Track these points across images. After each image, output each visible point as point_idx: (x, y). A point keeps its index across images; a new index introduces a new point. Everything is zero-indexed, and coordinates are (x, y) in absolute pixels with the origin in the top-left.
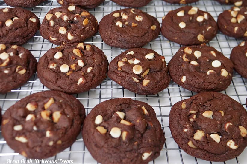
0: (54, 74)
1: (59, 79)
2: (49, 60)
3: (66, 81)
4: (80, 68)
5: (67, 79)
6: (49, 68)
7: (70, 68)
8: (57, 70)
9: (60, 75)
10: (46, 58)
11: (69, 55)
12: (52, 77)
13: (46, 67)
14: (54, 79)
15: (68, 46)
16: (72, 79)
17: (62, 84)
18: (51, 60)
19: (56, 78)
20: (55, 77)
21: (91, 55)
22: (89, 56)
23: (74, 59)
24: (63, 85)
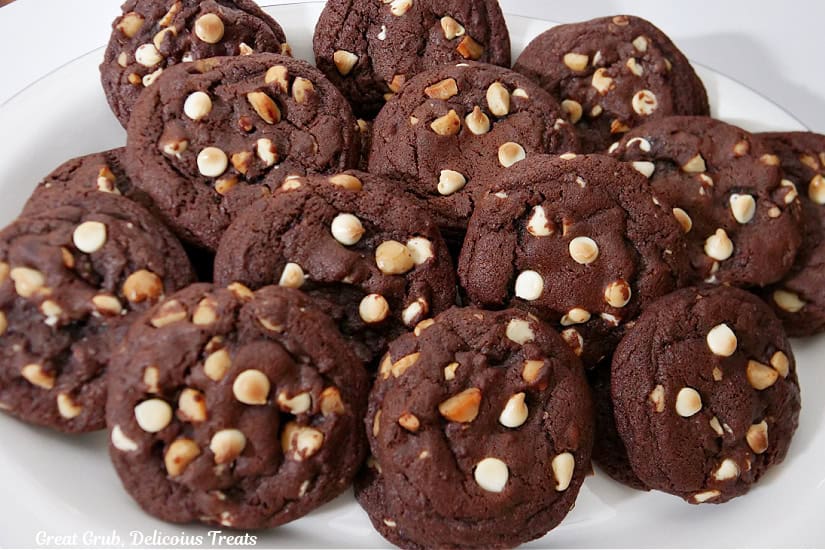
0: (175, 182)
1: (189, 205)
2: (166, 117)
3: (209, 215)
4: (261, 170)
5: (215, 207)
6: (160, 153)
7: (230, 164)
8: (186, 165)
9: (193, 188)
10: (156, 107)
11: (232, 108)
12: (166, 194)
13: (153, 145)
14: (173, 202)
15: (234, 71)
16: (228, 211)
17: (195, 224)
18: (173, 116)
19: (178, 200)
20: (178, 195)
21: (304, 121)
22: (299, 124)
23: (247, 128)
24: (199, 229)
